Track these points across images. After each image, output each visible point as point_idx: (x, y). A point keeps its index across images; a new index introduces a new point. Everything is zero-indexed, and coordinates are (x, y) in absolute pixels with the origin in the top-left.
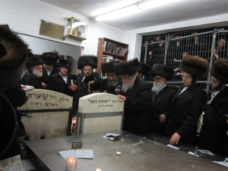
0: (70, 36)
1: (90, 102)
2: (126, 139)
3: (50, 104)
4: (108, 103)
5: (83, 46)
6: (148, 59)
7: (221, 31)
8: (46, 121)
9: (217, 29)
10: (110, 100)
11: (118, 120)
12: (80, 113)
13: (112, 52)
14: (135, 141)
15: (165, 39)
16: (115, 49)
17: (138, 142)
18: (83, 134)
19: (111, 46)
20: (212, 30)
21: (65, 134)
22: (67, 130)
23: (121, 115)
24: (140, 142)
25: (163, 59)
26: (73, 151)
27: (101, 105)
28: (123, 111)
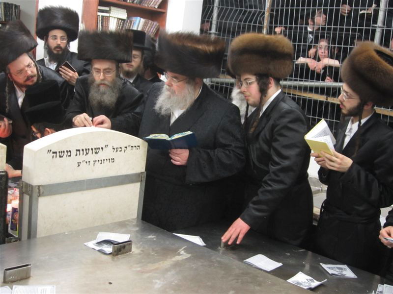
1: (51, 154)
2: (147, 247)
4: (102, 155)
6: (222, 19)
10: (107, 146)
11: (131, 195)
12: (27, 184)
14: (167, 253)
17: (174, 257)
18: (38, 236)
23: (137, 182)
24: (179, 254)
25: (260, 20)
27: (83, 161)
28: (144, 170)
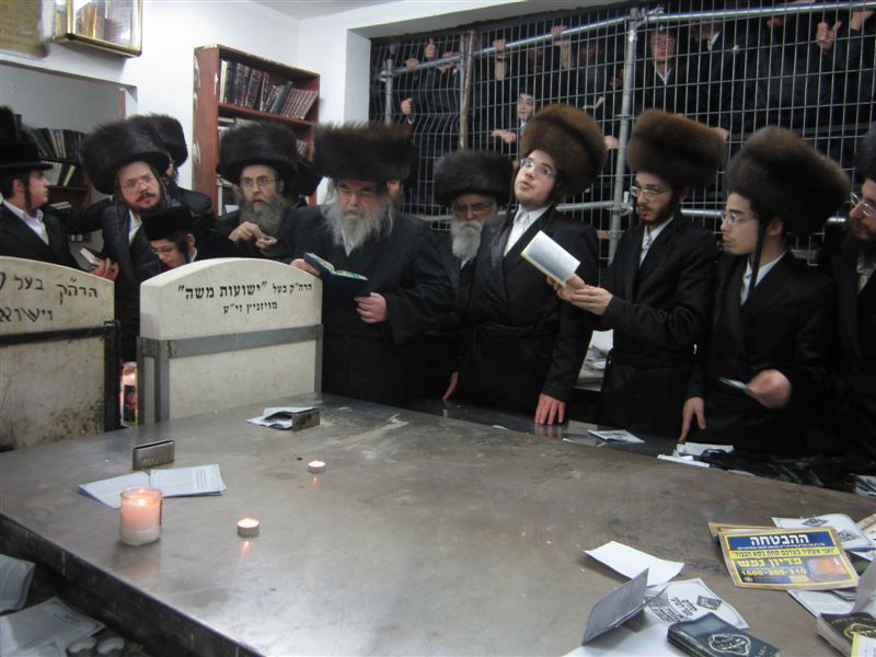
0: (71, 37)
1: (184, 293)
2: (341, 419)
3: (17, 310)
4: (258, 297)
5: (134, 85)
7: (653, 19)
8: (10, 382)
9: (640, 10)
10: (264, 283)
11: (302, 361)
12: (149, 340)
13: (256, 106)
14: (371, 424)
15: (456, 49)
16: (267, 95)
17: (384, 426)
18: (171, 418)
19: (248, 79)
20: (621, 15)
21: (96, 428)
22: (103, 413)
23: (311, 339)
24: (390, 423)
25: (454, 126)
26: (141, 476)
27: (232, 305)
28: (319, 322)
